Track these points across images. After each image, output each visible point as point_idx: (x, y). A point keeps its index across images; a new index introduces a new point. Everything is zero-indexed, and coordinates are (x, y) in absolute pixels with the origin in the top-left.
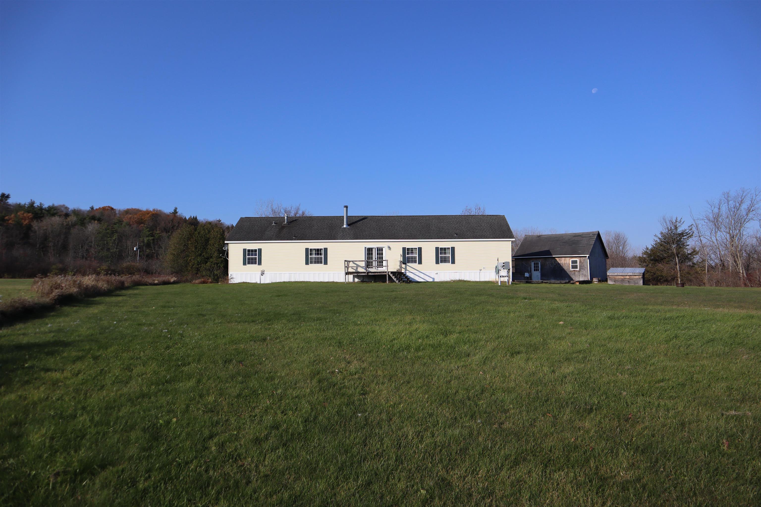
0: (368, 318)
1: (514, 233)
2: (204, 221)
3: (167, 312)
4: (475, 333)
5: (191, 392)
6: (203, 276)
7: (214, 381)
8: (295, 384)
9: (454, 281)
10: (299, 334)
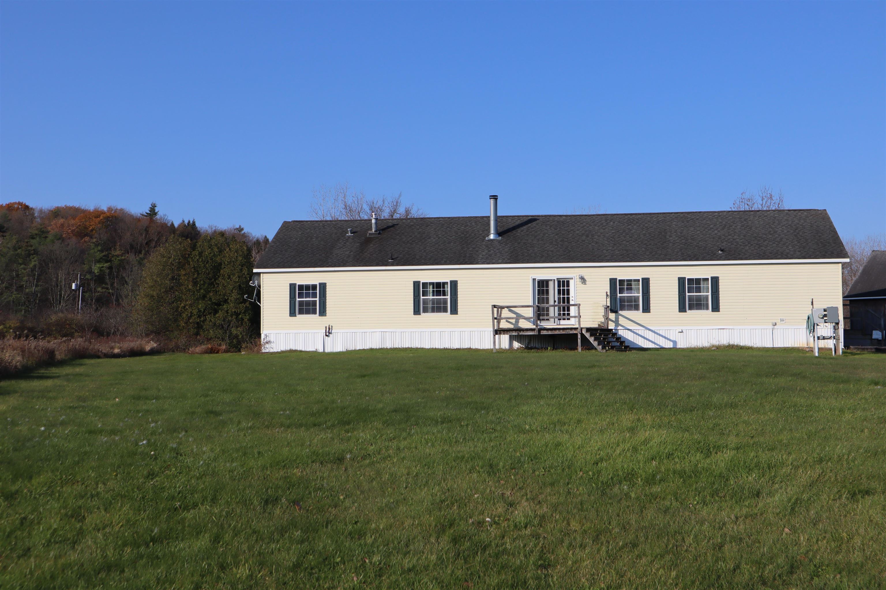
0: (546, 418)
1: (847, 248)
2: (210, 231)
3: (144, 407)
4: (769, 450)
5: (203, 559)
6: (209, 340)
7: (247, 539)
8: (407, 546)
9: (718, 348)
10: (409, 448)
